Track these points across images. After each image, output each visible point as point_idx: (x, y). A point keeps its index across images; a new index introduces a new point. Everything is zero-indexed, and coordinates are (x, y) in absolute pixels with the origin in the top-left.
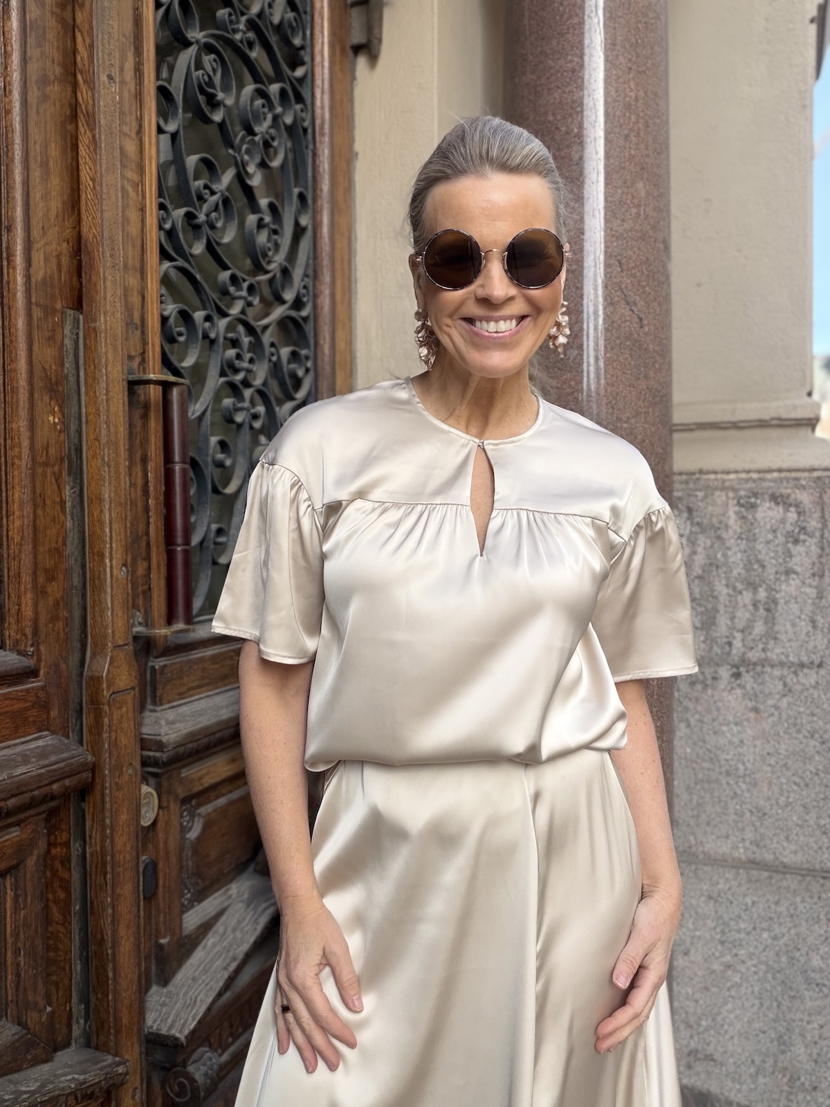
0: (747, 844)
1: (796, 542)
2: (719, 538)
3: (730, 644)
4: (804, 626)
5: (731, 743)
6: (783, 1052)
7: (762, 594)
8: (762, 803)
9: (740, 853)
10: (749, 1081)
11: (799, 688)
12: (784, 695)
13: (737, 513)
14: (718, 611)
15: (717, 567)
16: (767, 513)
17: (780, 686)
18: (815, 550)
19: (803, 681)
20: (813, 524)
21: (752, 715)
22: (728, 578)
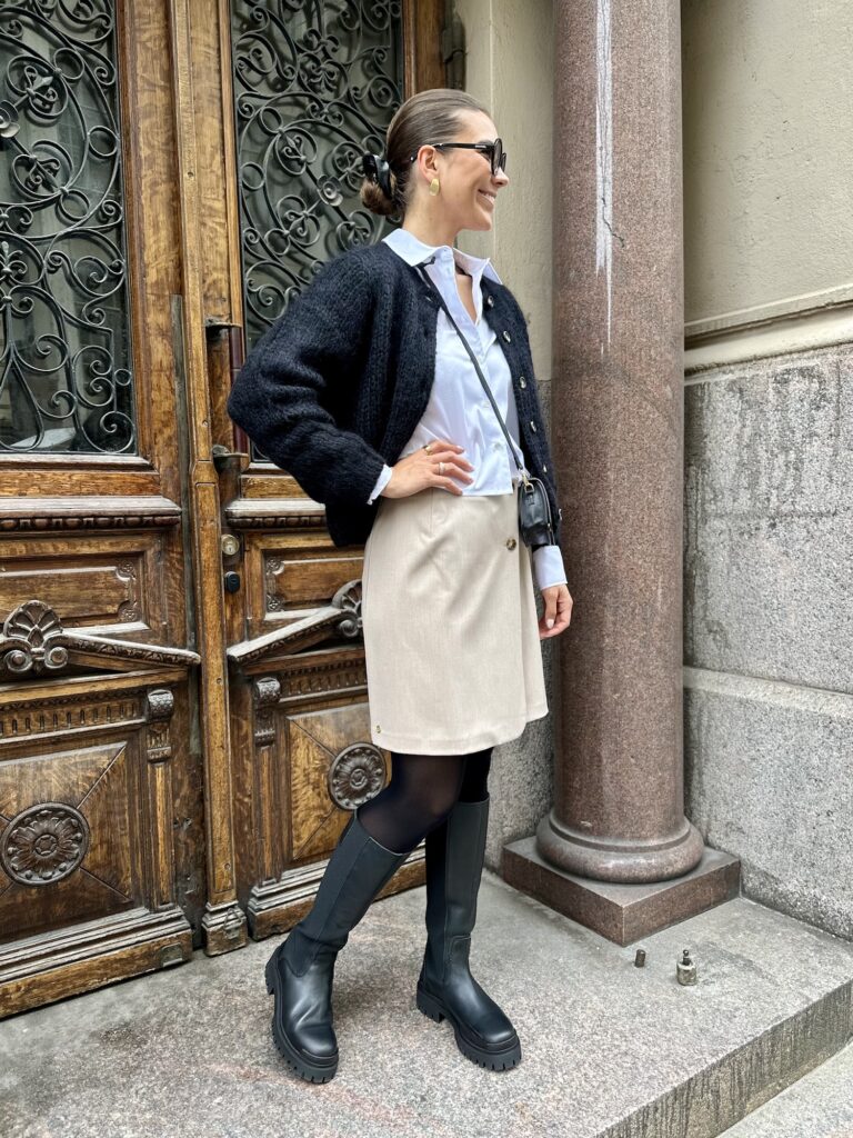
0: (779, 665)
1: (818, 408)
2: (761, 411)
3: (768, 499)
4: (823, 481)
5: (768, 582)
6: (791, 832)
7: (792, 456)
8: (790, 631)
9: (774, 672)
10: (766, 852)
11: (818, 533)
12: (808, 541)
13: (774, 389)
14: (760, 473)
15: (760, 436)
16: (797, 386)
17: (805, 534)
18: (833, 413)
19: (821, 528)
20: (832, 391)
21: (785, 558)
22: (767, 445)
